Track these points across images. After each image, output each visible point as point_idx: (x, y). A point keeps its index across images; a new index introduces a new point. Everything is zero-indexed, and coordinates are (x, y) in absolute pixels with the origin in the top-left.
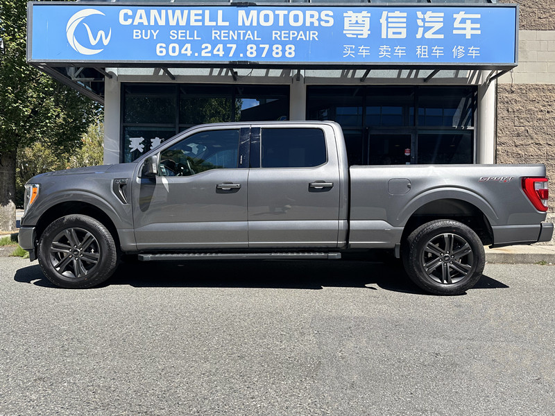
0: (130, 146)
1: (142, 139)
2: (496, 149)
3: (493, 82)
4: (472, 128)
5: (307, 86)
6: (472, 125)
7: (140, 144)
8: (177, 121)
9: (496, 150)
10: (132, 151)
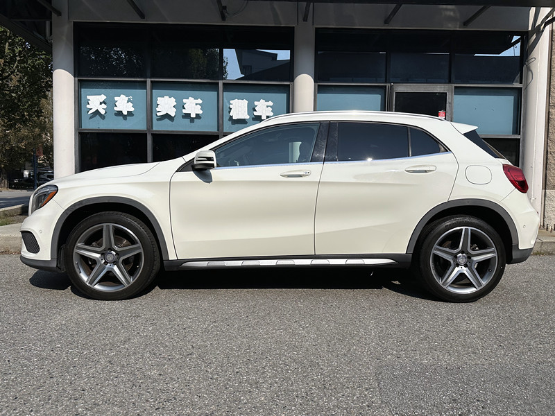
0: (88, 106)
1: (103, 98)
2: (549, 112)
3: (548, 28)
4: (519, 86)
5: (316, 28)
6: (521, 83)
7: (101, 103)
8: (149, 73)
9: (548, 114)
10: (90, 113)
